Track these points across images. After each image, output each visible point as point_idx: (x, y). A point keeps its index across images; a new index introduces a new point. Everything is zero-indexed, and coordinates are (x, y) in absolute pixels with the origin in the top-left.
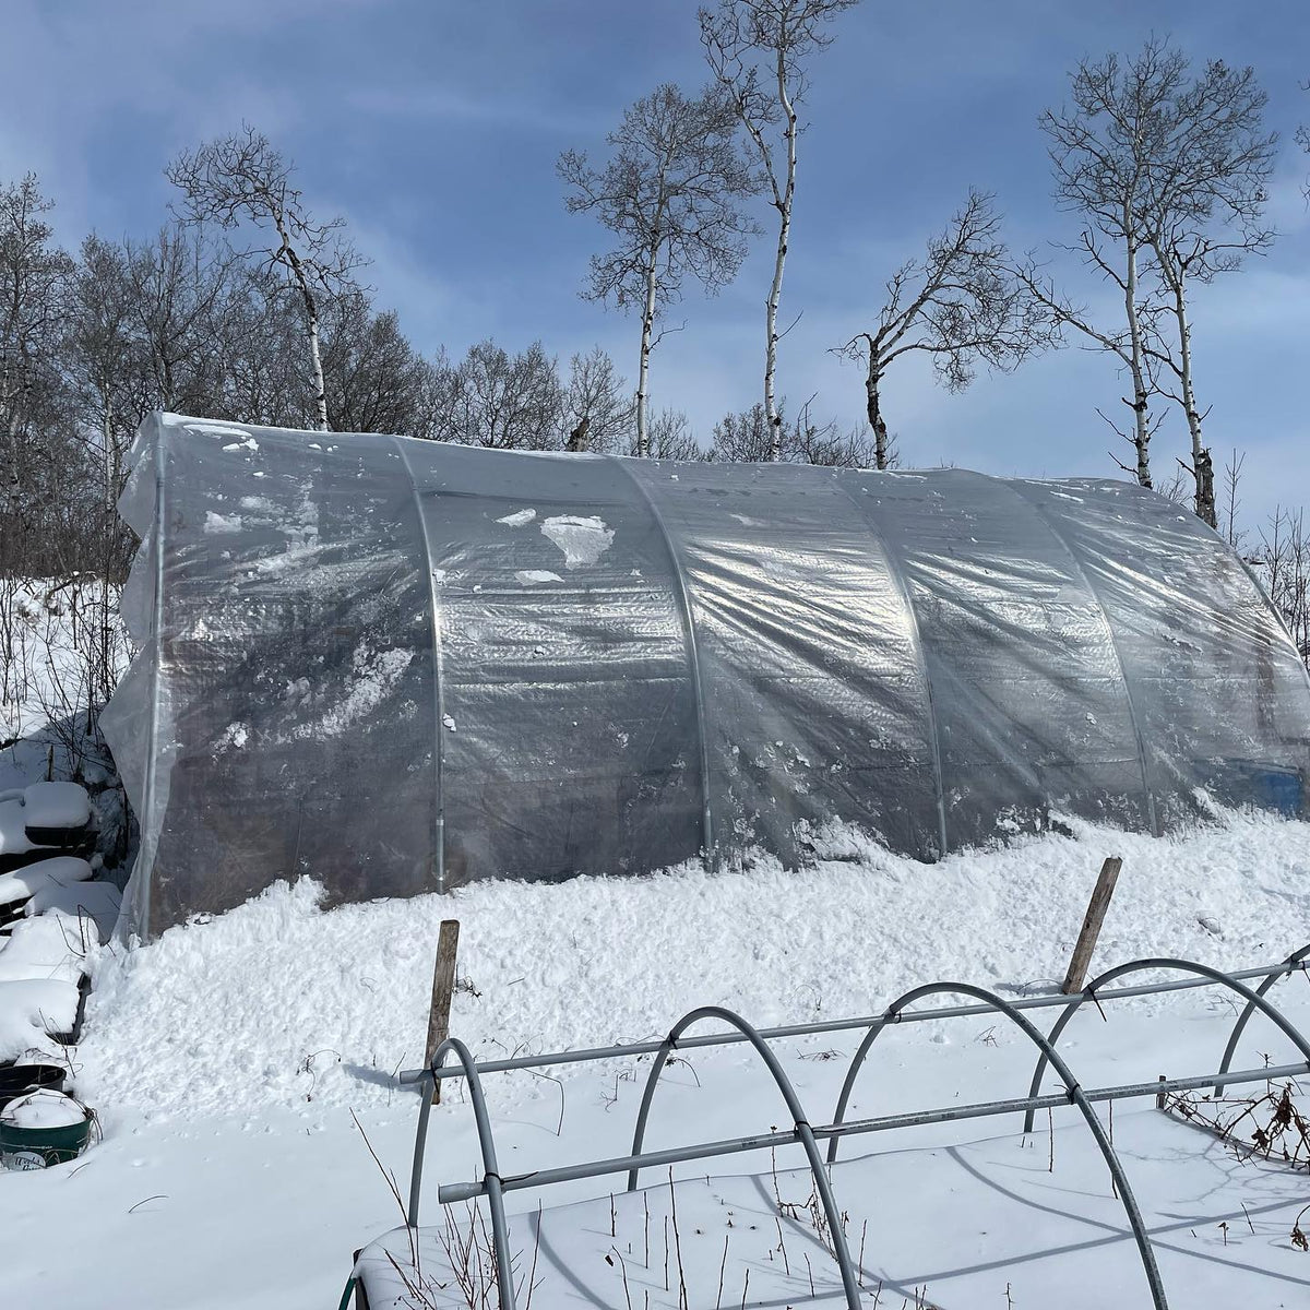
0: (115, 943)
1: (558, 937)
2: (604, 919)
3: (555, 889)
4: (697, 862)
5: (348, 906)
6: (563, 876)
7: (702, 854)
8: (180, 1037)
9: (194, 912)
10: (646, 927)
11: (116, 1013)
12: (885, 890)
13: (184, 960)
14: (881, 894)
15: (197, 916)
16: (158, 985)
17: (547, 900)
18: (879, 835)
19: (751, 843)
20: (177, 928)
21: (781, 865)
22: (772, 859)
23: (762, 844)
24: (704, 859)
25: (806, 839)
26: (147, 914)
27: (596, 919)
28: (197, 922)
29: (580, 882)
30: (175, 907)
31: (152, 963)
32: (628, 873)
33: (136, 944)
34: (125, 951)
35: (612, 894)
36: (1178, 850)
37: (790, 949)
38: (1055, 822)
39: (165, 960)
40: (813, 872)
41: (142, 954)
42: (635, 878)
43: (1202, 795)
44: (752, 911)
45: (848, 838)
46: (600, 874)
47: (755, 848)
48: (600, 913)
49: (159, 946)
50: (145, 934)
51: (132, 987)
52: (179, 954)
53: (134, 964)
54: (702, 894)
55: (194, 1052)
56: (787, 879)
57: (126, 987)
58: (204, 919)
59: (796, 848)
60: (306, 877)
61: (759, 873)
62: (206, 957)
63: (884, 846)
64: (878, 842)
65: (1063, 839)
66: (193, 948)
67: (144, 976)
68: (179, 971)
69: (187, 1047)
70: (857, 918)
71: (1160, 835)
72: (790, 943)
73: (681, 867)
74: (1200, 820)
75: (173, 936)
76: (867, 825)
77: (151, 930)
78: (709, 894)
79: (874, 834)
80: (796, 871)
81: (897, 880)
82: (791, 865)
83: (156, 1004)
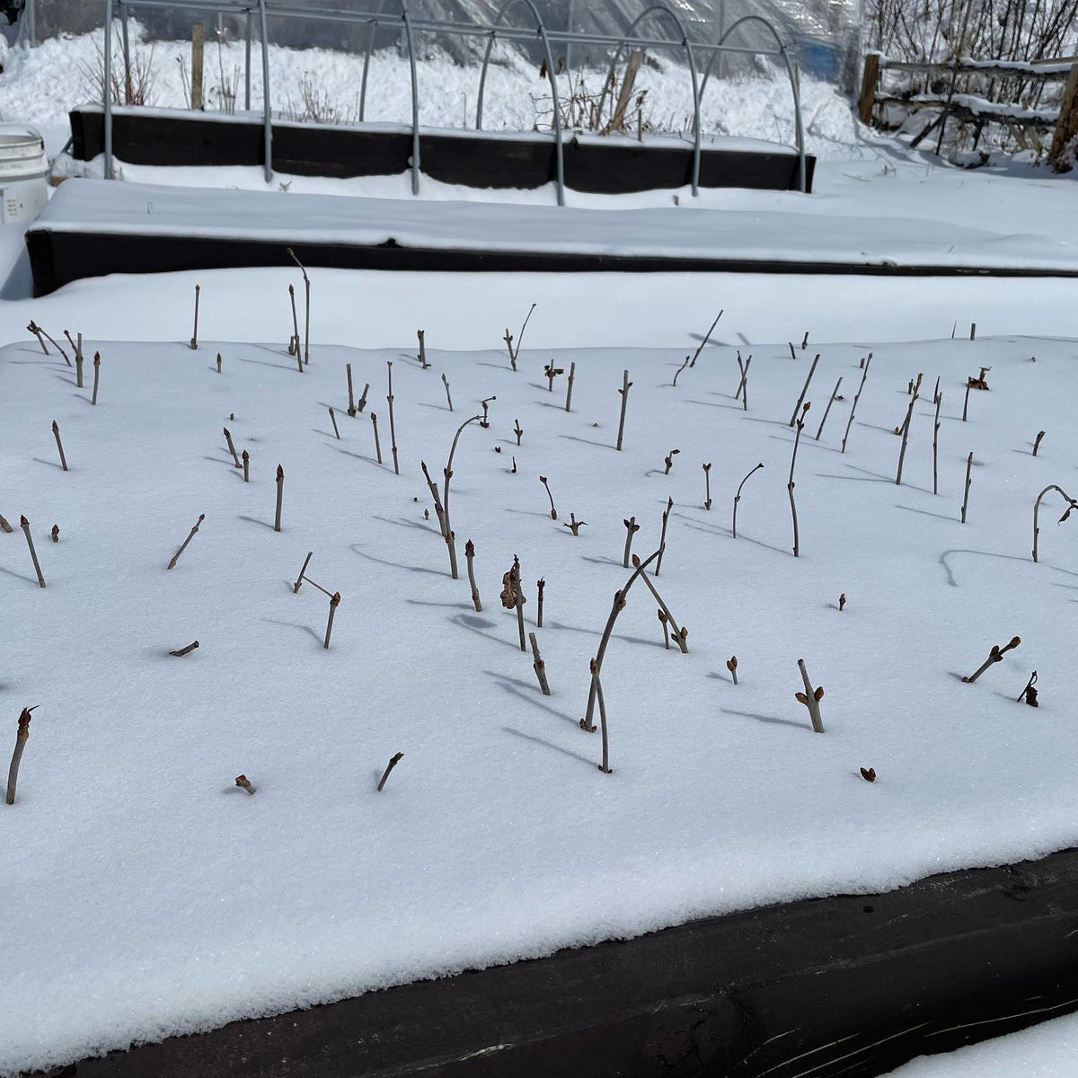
0: (17, 47)
1: (292, 78)
2: (324, 74)
3: (297, 54)
4: (394, 50)
5: (160, 42)
6: (302, 45)
7: (398, 43)
8: (52, 92)
9: (63, 31)
10: (351, 81)
11: (16, 80)
12: (520, 87)
13: (57, 58)
14: (517, 88)
15: (65, 34)
16: (41, 69)
17: (290, 59)
18: (524, 50)
19: (433, 42)
20: (52, 40)
21: (452, 61)
22: (446, 56)
23: (441, 44)
24: (399, 48)
25: (472, 45)
26: (33, 29)
27: (320, 73)
28: (65, 37)
29: (314, 52)
30: (51, 25)
31: (38, 57)
32: (347, 51)
33: (28, 46)
34: (21, 50)
35: (334, 61)
36: (733, 89)
37: (442, 107)
38: (649, 59)
39: (45, 57)
40: (474, 69)
41: (32, 52)
42: (352, 55)
43: (763, 60)
44: (425, 83)
45: (502, 50)
46: (329, 49)
47: (435, 47)
48: (324, 70)
49: (42, 49)
50: (33, 40)
51: (25, 68)
52: (54, 55)
53: (27, 57)
54: (394, 70)
55: (60, 101)
56: (455, 70)
57: (22, 68)
58: (70, 37)
59: (464, 51)
60: (133, 19)
61: (437, 64)
62: (71, 58)
63: (526, 59)
64: (523, 55)
65: (653, 71)
66: (63, 53)
67: (32, 63)
68: (54, 64)
69: (56, 98)
70: (494, 97)
71: (724, 78)
72: (444, 104)
73: (383, 51)
74: (755, 72)
75: (50, 44)
76: (517, 44)
77: (37, 37)
78: (398, 70)
79: (520, 50)
80: (462, 66)
81: (530, 81)
82: (459, 61)
83: (39, 78)
